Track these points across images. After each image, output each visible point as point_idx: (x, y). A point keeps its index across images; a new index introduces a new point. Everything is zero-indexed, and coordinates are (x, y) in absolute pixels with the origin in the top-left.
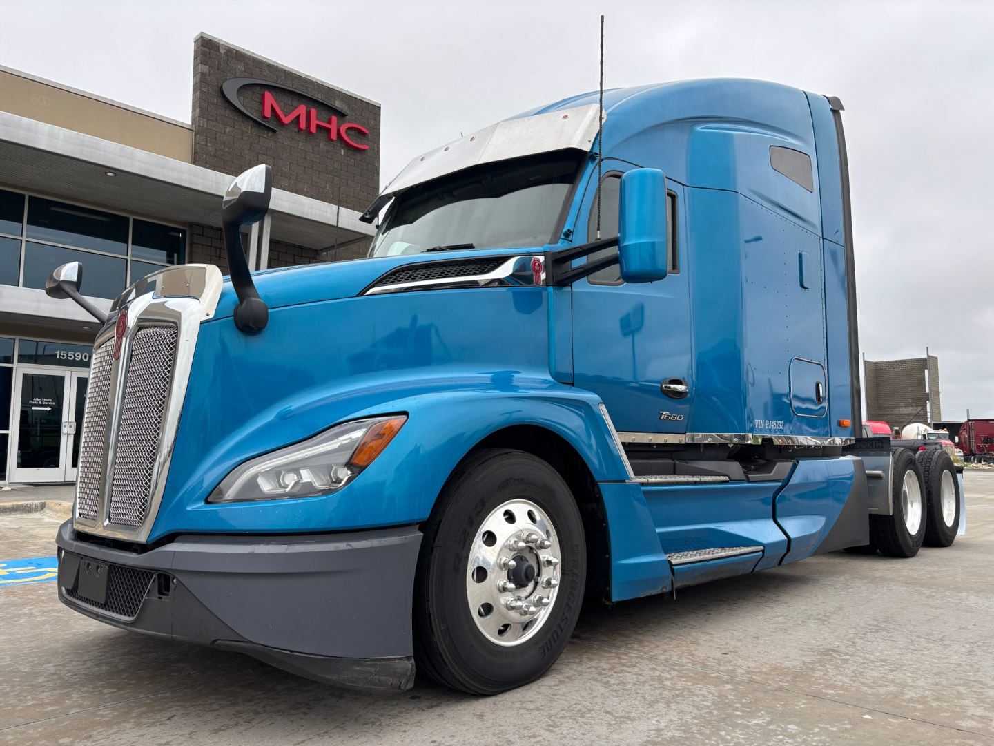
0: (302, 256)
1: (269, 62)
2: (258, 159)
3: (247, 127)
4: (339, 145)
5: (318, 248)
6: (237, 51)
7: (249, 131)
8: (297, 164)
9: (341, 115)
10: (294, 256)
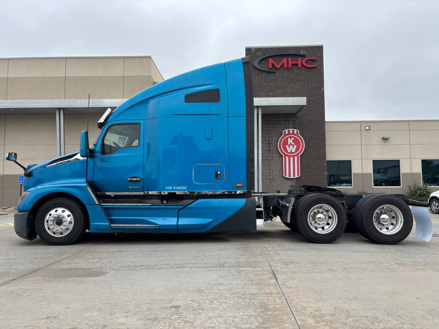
0: (288, 117)
1: (271, 47)
2: (268, 85)
3: (264, 74)
4: (303, 68)
5: (296, 113)
6: (258, 48)
7: (264, 76)
8: (285, 82)
9: (304, 56)
10: (285, 118)
